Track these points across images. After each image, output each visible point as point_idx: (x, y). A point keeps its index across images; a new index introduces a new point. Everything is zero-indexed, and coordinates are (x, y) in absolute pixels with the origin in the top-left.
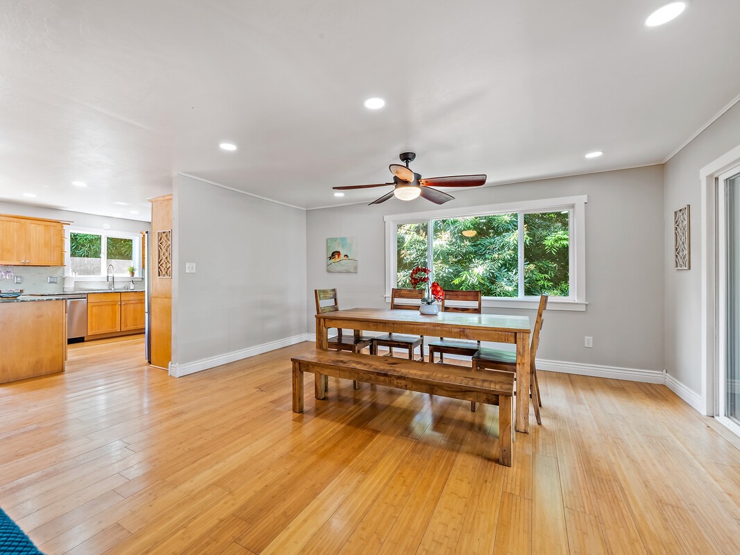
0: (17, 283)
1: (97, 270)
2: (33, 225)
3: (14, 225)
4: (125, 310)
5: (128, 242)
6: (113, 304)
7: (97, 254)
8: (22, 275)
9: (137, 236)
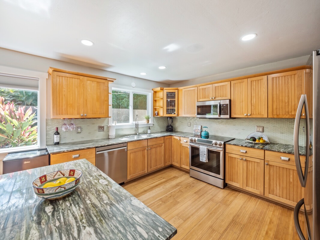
0: (78, 133)
1: (127, 120)
2: (89, 82)
3: (75, 81)
4: (150, 153)
5: (145, 97)
6: (143, 149)
7: (127, 107)
8: (81, 126)
9: (150, 92)
